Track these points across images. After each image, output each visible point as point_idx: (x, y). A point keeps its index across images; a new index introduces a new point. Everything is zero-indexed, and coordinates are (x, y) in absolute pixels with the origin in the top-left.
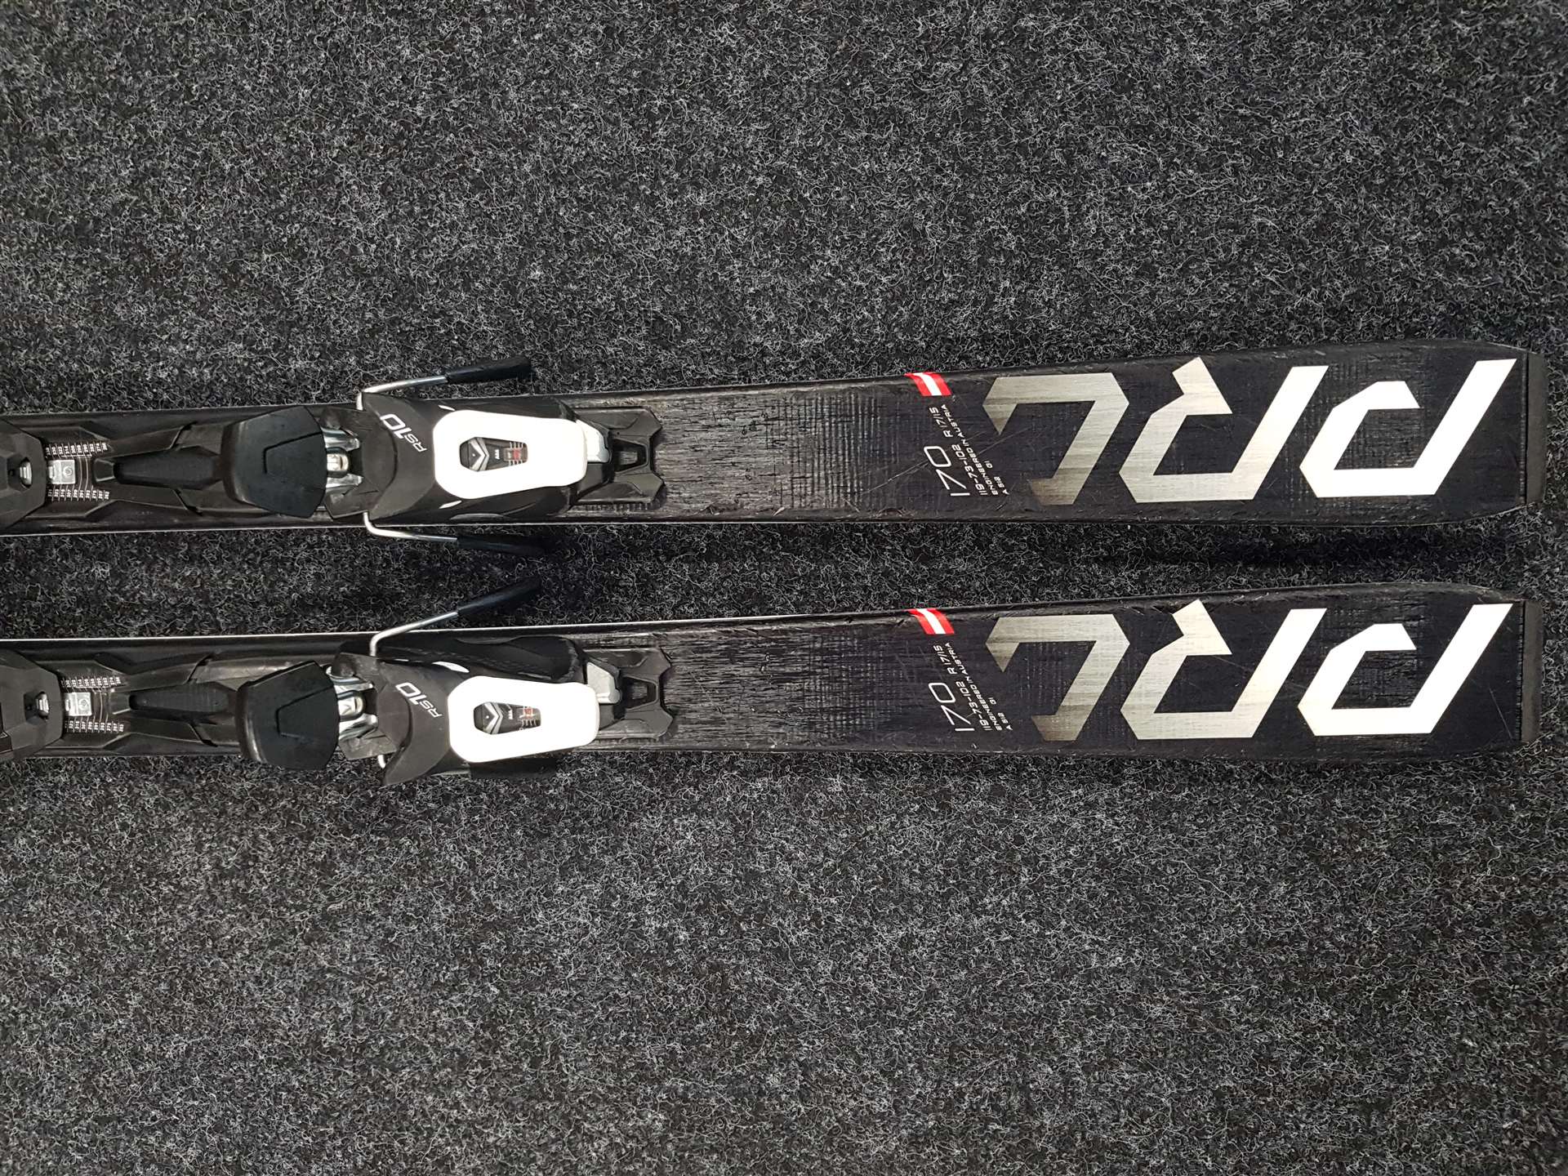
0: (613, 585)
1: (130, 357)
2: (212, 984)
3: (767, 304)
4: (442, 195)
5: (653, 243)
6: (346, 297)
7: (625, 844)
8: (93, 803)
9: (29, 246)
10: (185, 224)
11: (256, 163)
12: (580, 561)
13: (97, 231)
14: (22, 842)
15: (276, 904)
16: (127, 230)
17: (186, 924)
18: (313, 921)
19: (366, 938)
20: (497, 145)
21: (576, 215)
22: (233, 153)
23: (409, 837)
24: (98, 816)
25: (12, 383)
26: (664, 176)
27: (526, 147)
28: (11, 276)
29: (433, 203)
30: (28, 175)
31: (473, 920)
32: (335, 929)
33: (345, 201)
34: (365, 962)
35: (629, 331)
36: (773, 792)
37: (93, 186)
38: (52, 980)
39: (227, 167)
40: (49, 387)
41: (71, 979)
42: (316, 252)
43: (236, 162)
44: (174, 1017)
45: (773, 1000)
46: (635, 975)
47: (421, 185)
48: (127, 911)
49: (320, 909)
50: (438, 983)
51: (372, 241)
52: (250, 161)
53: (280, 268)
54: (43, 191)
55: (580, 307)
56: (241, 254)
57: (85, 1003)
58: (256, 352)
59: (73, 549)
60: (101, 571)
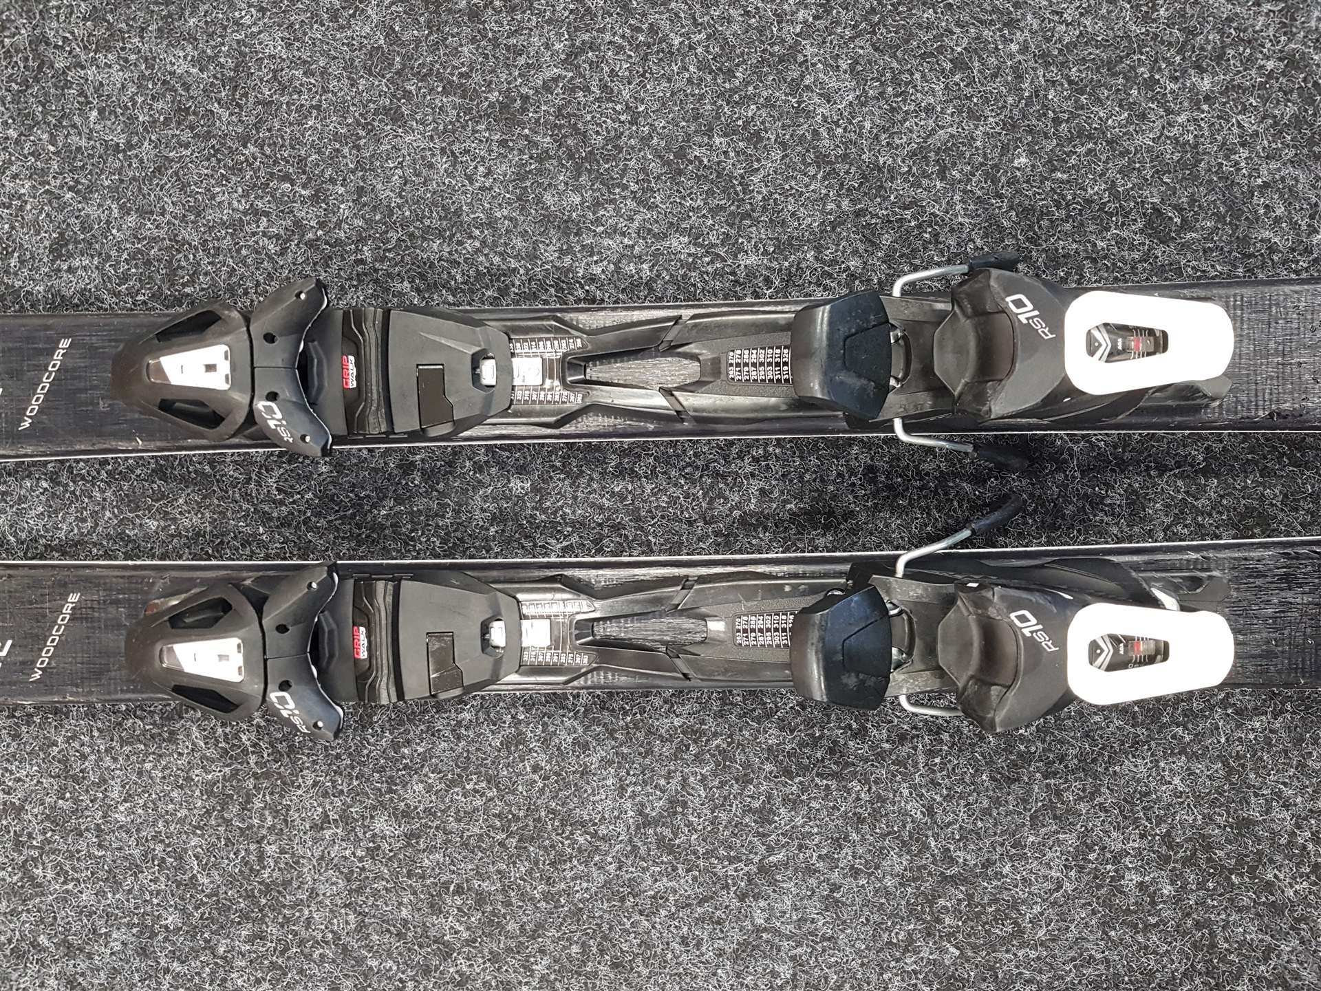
0: (1097, 503)
1: (561, 250)
2: (632, 946)
3: (1276, 197)
4: (917, 76)
5: (1152, 129)
6: (807, 186)
7: (1104, 790)
8: (502, 743)
9: (446, 126)
10: (627, 104)
11: (709, 37)
12: (1060, 477)
13: (524, 110)
14: (419, 787)
15: (708, 855)
16: (560, 110)
17: (602, 879)
18: (748, 874)
19: (809, 893)
20: (981, 22)
21: (1068, 98)
22: (683, 26)
23: (859, 781)
24: (507, 758)
25: (422, 277)
26: (1164, 59)
27: (1012, 24)
28: (423, 158)
29: (907, 84)
30: (447, 47)
31: (930, 874)
32: (773, 882)
33: (808, 80)
34: (806, 920)
35: (1123, 224)
36: (1271, 731)
37: (521, 61)
38: (446, 944)
39: (676, 42)
40: (465, 283)
41: (470, 942)
42: (773, 137)
43: (686, 36)
44: (586, 984)
45: (1266, 959)
46: (1113, 933)
47: (895, 65)
48: (536, 863)
49: (757, 859)
50: (890, 943)
51: (837, 124)
52: (703, 36)
53: (732, 154)
54: (462, 64)
55: (1069, 197)
56: (688, 138)
57: (484, 970)
58: (702, 246)
59: (487, 462)
60: (519, 485)
